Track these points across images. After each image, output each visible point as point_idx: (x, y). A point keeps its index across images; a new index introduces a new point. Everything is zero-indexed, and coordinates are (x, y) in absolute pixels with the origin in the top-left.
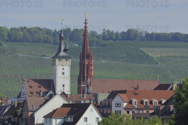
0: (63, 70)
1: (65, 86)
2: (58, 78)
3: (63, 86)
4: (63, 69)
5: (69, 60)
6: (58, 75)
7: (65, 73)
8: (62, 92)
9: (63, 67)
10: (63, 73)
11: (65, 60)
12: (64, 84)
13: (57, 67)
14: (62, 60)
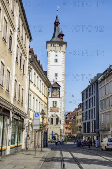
0: (56, 57)
1: (58, 75)
2: (49, 65)
3: (56, 75)
4: (56, 55)
5: (63, 46)
6: (50, 62)
7: (59, 60)
8: (55, 82)
9: (56, 54)
10: (56, 61)
11: (58, 45)
12: (56, 73)
13: (49, 52)
14: (55, 45)
